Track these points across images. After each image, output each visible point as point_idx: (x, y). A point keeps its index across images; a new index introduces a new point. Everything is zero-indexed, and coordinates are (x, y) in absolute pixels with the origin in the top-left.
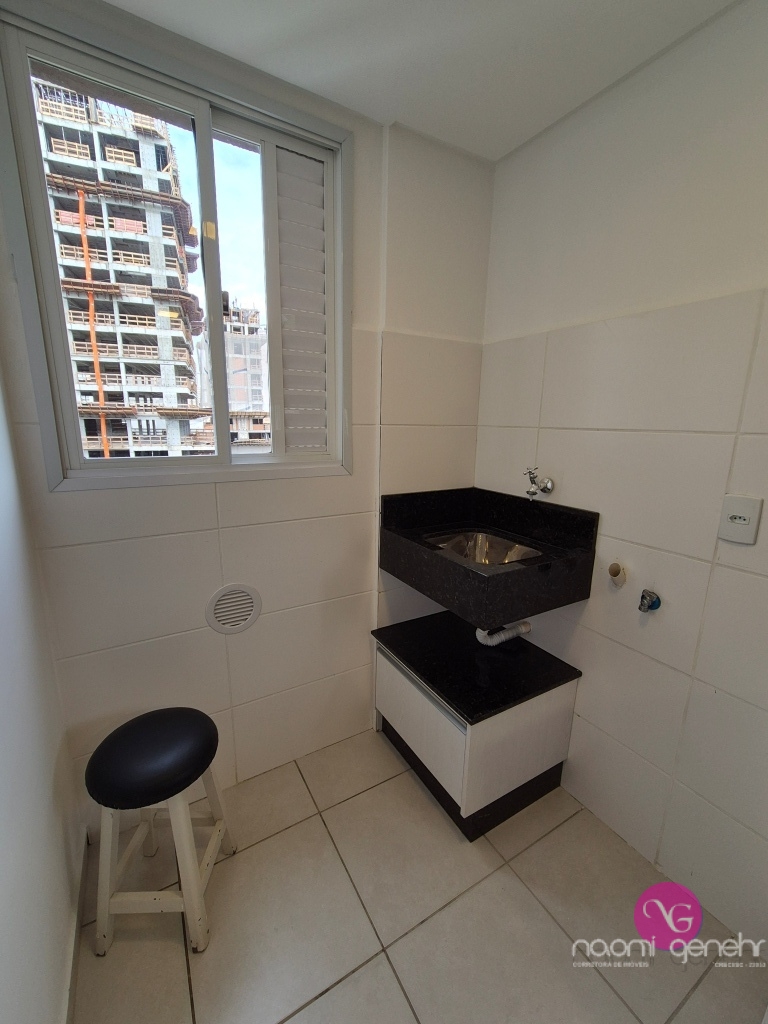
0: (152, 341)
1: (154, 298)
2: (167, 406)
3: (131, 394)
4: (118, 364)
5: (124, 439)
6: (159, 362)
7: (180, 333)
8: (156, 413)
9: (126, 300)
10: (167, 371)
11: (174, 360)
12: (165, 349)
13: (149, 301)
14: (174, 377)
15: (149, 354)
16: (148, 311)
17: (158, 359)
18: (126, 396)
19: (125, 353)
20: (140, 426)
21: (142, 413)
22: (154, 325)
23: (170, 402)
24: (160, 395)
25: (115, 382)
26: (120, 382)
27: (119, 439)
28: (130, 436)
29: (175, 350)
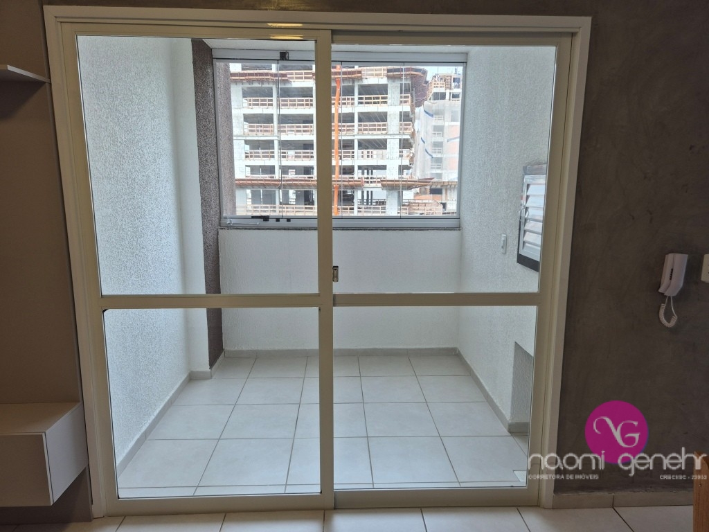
0: (382, 117)
1: (389, 77)
2: (389, 177)
3: (360, 168)
4: (353, 141)
5: (351, 209)
6: (386, 137)
7: (407, 108)
8: (379, 185)
9: (365, 82)
10: (393, 145)
11: (400, 134)
12: (393, 124)
13: (384, 81)
14: (398, 150)
15: (379, 130)
16: (382, 90)
17: (386, 134)
18: (356, 168)
19: (359, 130)
20: (363, 196)
21: (366, 185)
22: (386, 102)
23: (392, 174)
24: (384, 167)
25: (349, 157)
26: (353, 157)
27: (347, 209)
28: (356, 207)
29: (401, 125)
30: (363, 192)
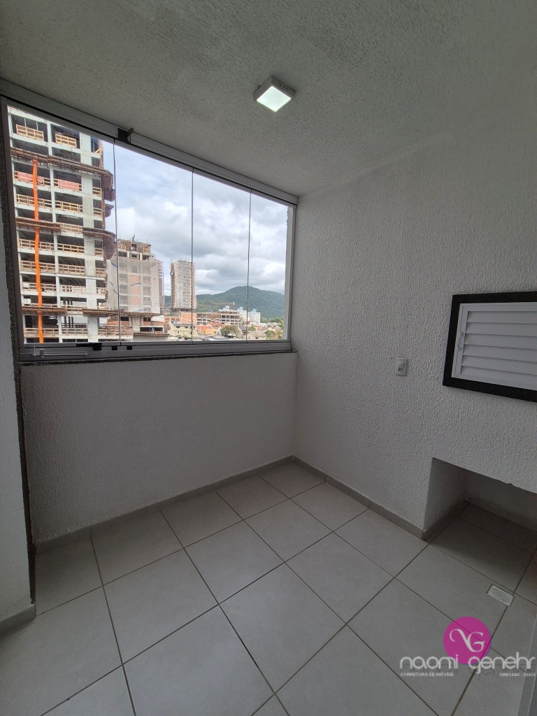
0: (81, 262)
1: (85, 234)
2: (89, 307)
3: (62, 299)
4: (54, 278)
5: (55, 330)
6: (85, 277)
7: (101, 258)
8: (81, 313)
9: (63, 234)
10: (91, 283)
11: (96, 276)
12: (90, 269)
13: (80, 236)
14: (96, 288)
15: (77, 271)
16: (80, 242)
18: (59, 299)
19: (60, 270)
20: (65, 321)
21: (70, 312)
22: (83, 252)
23: (91, 305)
24: (84, 300)
25: (51, 289)
26: (55, 290)
27: (52, 330)
28: (60, 329)
29: (97, 270)
30: (65, 318)
